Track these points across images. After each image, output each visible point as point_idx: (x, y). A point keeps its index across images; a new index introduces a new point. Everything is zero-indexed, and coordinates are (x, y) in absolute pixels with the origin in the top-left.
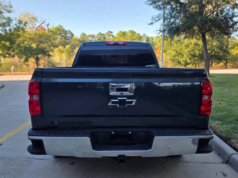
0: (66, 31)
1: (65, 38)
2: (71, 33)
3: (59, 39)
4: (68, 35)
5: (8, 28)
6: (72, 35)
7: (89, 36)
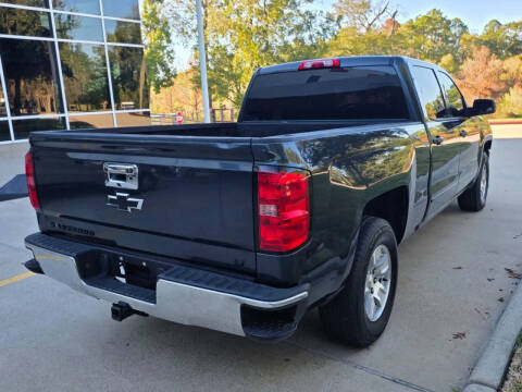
0: (449, 22)
1: (445, 39)
2: (461, 25)
3: (429, 42)
4: (453, 31)
5: (306, 35)
6: (464, 28)
7: (509, 26)
